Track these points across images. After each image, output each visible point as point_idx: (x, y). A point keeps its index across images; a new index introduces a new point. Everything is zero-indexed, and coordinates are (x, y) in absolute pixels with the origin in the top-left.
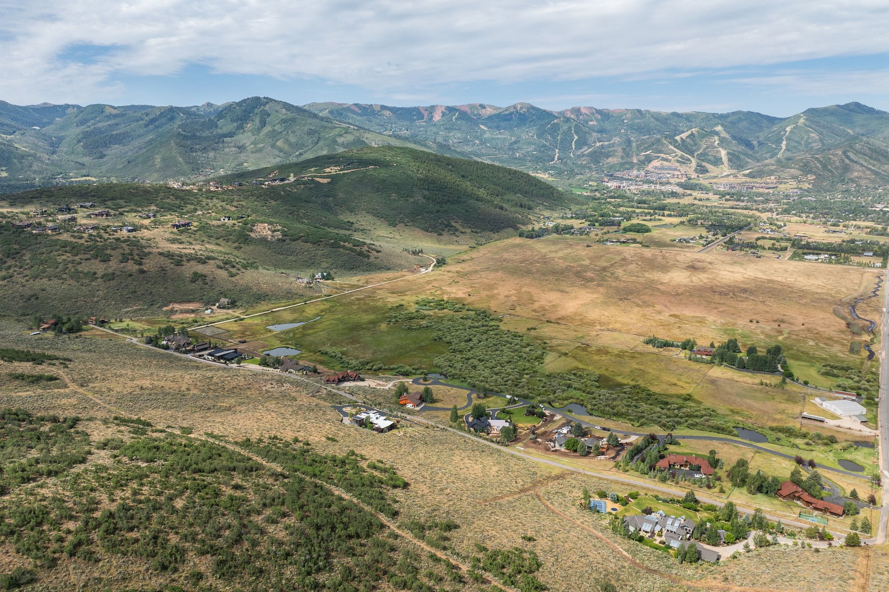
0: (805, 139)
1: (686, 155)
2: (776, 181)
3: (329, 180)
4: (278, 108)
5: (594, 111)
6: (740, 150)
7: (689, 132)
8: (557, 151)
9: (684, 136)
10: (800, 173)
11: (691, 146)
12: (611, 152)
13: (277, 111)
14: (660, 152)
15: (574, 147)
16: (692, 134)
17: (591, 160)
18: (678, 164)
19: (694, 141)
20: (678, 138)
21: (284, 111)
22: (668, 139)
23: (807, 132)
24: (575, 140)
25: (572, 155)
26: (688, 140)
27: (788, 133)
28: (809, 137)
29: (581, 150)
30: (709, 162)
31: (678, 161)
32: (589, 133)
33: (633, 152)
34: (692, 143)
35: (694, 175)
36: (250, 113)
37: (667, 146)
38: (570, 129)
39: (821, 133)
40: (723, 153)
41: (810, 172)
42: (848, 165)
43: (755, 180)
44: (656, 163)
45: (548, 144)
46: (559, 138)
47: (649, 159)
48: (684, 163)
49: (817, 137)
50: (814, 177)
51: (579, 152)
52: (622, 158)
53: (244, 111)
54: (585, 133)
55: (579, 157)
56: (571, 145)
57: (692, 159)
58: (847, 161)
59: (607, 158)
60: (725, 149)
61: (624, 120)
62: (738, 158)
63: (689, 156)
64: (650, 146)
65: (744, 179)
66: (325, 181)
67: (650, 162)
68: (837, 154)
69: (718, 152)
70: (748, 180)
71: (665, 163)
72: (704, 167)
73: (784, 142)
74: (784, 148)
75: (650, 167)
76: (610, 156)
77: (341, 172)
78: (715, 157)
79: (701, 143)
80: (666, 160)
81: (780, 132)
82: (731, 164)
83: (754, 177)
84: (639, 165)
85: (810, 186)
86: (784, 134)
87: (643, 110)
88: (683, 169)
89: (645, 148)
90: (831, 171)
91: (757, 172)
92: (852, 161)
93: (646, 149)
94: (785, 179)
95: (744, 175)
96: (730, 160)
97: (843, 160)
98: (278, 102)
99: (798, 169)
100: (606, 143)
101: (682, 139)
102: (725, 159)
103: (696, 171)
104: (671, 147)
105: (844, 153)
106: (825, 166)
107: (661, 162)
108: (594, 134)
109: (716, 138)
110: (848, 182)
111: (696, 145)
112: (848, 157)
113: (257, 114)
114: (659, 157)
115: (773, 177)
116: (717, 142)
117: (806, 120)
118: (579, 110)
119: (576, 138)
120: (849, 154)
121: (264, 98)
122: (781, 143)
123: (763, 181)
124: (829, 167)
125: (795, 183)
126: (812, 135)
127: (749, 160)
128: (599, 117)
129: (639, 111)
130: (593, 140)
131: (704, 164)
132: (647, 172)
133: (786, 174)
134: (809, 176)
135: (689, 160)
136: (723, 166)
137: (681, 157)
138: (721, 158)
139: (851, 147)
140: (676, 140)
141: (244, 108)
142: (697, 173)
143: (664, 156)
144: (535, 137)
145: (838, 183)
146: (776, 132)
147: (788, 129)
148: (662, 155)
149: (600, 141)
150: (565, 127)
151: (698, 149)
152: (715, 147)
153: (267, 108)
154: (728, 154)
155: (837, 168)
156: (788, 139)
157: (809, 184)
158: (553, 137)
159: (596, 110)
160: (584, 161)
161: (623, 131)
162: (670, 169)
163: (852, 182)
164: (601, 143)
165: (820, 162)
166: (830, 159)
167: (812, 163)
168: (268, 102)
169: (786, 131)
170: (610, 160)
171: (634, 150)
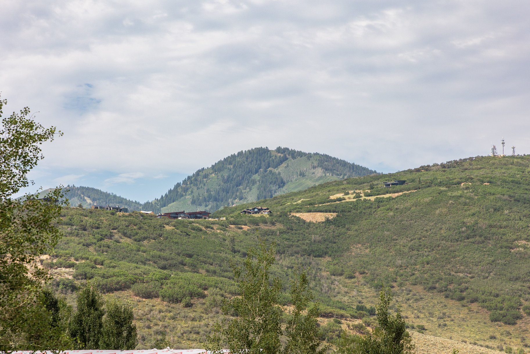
3: (331, 216)
4: (305, 167)
13: (302, 175)
21: (319, 172)
36: (239, 184)
53: (227, 181)
66: (319, 217)
77: (372, 198)
98: (309, 156)
113: (254, 182)
121: (279, 150)
141: (226, 174)
153: (281, 169)
168: (285, 159)
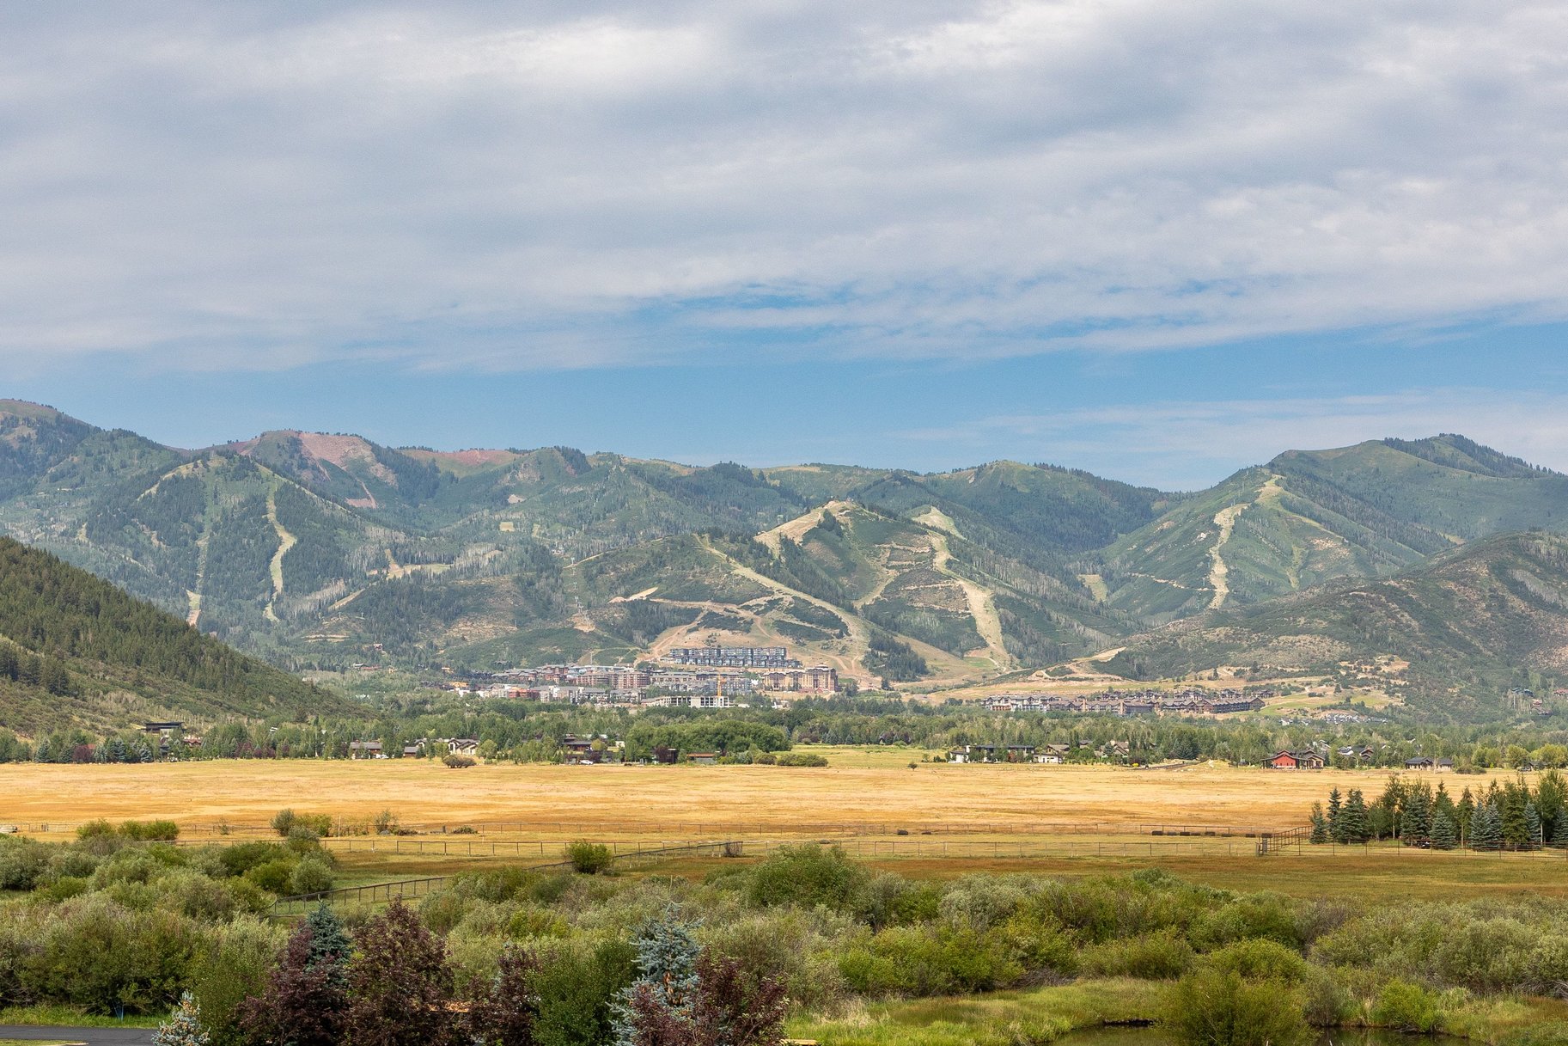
0: (1297, 558)
1: (818, 603)
2: (1240, 685)
5: (366, 453)
6: (1043, 590)
7: (816, 516)
8: (195, 598)
9: (797, 527)
10: (1340, 648)
11: (831, 572)
12: (465, 593)
14: (700, 593)
15: (278, 583)
16: (830, 524)
17: (369, 627)
18: (788, 641)
19: (840, 553)
20: (768, 539)
22: (725, 542)
23: (1301, 532)
24: (282, 550)
25: (269, 613)
26: (815, 547)
27: (1224, 535)
28: (1311, 555)
29: (318, 596)
30: (921, 634)
31: (782, 627)
32: (349, 527)
33: (568, 598)
34: (833, 559)
35: (869, 683)
37: (727, 569)
38: (256, 505)
39: (1353, 539)
40: (977, 600)
41: (1379, 643)
42: (1521, 617)
43: (1148, 685)
44: (679, 638)
45: (150, 567)
46: (202, 543)
47: (650, 623)
48: (812, 635)
49: (1344, 552)
50: (1400, 665)
51: (307, 604)
52: (521, 618)
54: (333, 523)
55: (307, 620)
56: (266, 573)
57: (845, 618)
58: (1517, 604)
59: (450, 619)
60: (984, 584)
61: (506, 492)
62: (1043, 622)
63: (829, 607)
64: (645, 570)
65: (1101, 684)
67: (654, 632)
68: (1474, 577)
69: (951, 594)
70: (1121, 685)
71: (724, 635)
72: (906, 649)
73: (1219, 569)
74: (1222, 590)
75: (660, 650)
76: (459, 612)
78: (943, 615)
79: (872, 563)
80: (731, 623)
81: (1189, 534)
82: (1017, 645)
83: (1139, 674)
84: (605, 643)
85: (1398, 702)
86: (1213, 540)
87: (588, 452)
88: (811, 658)
89: (624, 579)
90: (1465, 646)
91: (1153, 655)
92: (1537, 602)
93: (632, 582)
94: (1283, 674)
95: (1100, 667)
96: (1008, 628)
97: (1502, 604)
99: (1324, 633)
100: (437, 569)
101: (786, 542)
102: (988, 624)
103: (871, 663)
104: (749, 573)
105: (1499, 570)
106: (1432, 623)
107: (703, 634)
108: (375, 532)
109: (937, 541)
110: (1545, 686)
111: (850, 568)
112: (1517, 588)
114: (692, 614)
115: (1223, 671)
116: (942, 558)
117: (1289, 486)
118: (295, 442)
119: (288, 541)
120: (1519, 575)
122: (1206, 571)
123: (1183, 687)
124: (1454, 628)
125: (1330, 691)
126: (1323, 544)
127: (1091, 633)
128: (391, 479)
129: (574, 458)
130: (371, 551)
131: (901, 639)
132: (648, 670)
133: (1281, 656)
134: (1381, 659)
135: (834, 622)
136: (984, 654)
137: (793, 611)
138: (971, 622)
139: (1519, 549)
140: (762, 549)
142: (875, 671)
143: (719, 609)
144: (82, 535)
145: (1504, 689)
146: (1177, 534)
147: (1224, 519)
148: (707, 605)
149: (404, 560)
150: (232, 500)
151: (865, 589)
152: (939, 576)
154: (999, 602)
155: (1482, 631)
156: (1229, 557)
157: (1391, 694)
158: (170, 538)
159: (375, 449)
160: (335, 629)
161: (506, 527)
162: (752, 656)
163: (1557, 684)
164: (409, 569)
165: (1414, 609)
166: (1448, 595)
167: (1382, 613)
169: (1217, 528)
170: (461, 628)
171: (574, 585)
